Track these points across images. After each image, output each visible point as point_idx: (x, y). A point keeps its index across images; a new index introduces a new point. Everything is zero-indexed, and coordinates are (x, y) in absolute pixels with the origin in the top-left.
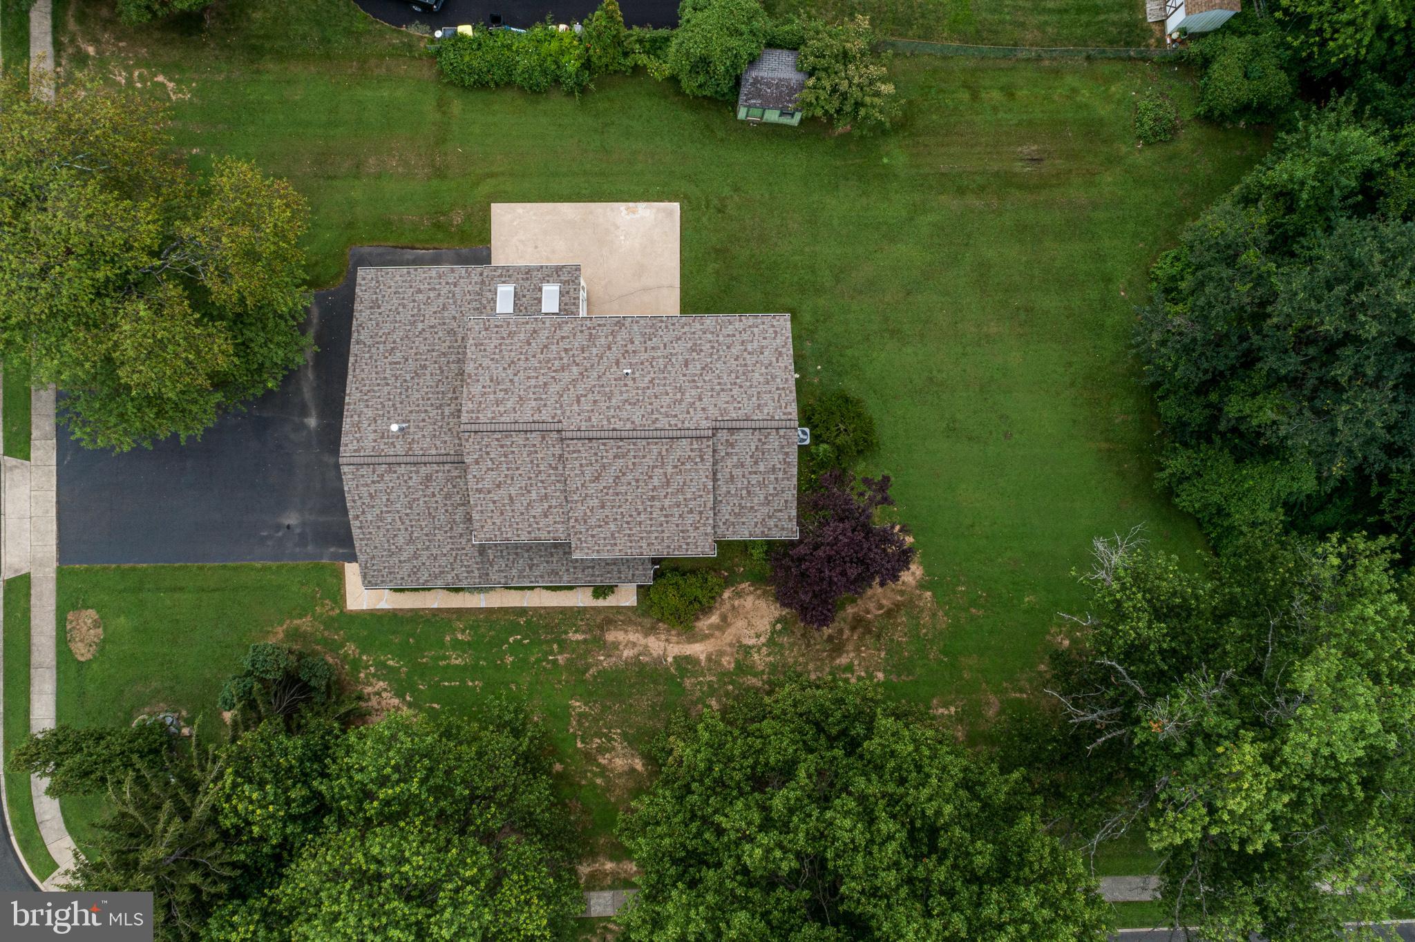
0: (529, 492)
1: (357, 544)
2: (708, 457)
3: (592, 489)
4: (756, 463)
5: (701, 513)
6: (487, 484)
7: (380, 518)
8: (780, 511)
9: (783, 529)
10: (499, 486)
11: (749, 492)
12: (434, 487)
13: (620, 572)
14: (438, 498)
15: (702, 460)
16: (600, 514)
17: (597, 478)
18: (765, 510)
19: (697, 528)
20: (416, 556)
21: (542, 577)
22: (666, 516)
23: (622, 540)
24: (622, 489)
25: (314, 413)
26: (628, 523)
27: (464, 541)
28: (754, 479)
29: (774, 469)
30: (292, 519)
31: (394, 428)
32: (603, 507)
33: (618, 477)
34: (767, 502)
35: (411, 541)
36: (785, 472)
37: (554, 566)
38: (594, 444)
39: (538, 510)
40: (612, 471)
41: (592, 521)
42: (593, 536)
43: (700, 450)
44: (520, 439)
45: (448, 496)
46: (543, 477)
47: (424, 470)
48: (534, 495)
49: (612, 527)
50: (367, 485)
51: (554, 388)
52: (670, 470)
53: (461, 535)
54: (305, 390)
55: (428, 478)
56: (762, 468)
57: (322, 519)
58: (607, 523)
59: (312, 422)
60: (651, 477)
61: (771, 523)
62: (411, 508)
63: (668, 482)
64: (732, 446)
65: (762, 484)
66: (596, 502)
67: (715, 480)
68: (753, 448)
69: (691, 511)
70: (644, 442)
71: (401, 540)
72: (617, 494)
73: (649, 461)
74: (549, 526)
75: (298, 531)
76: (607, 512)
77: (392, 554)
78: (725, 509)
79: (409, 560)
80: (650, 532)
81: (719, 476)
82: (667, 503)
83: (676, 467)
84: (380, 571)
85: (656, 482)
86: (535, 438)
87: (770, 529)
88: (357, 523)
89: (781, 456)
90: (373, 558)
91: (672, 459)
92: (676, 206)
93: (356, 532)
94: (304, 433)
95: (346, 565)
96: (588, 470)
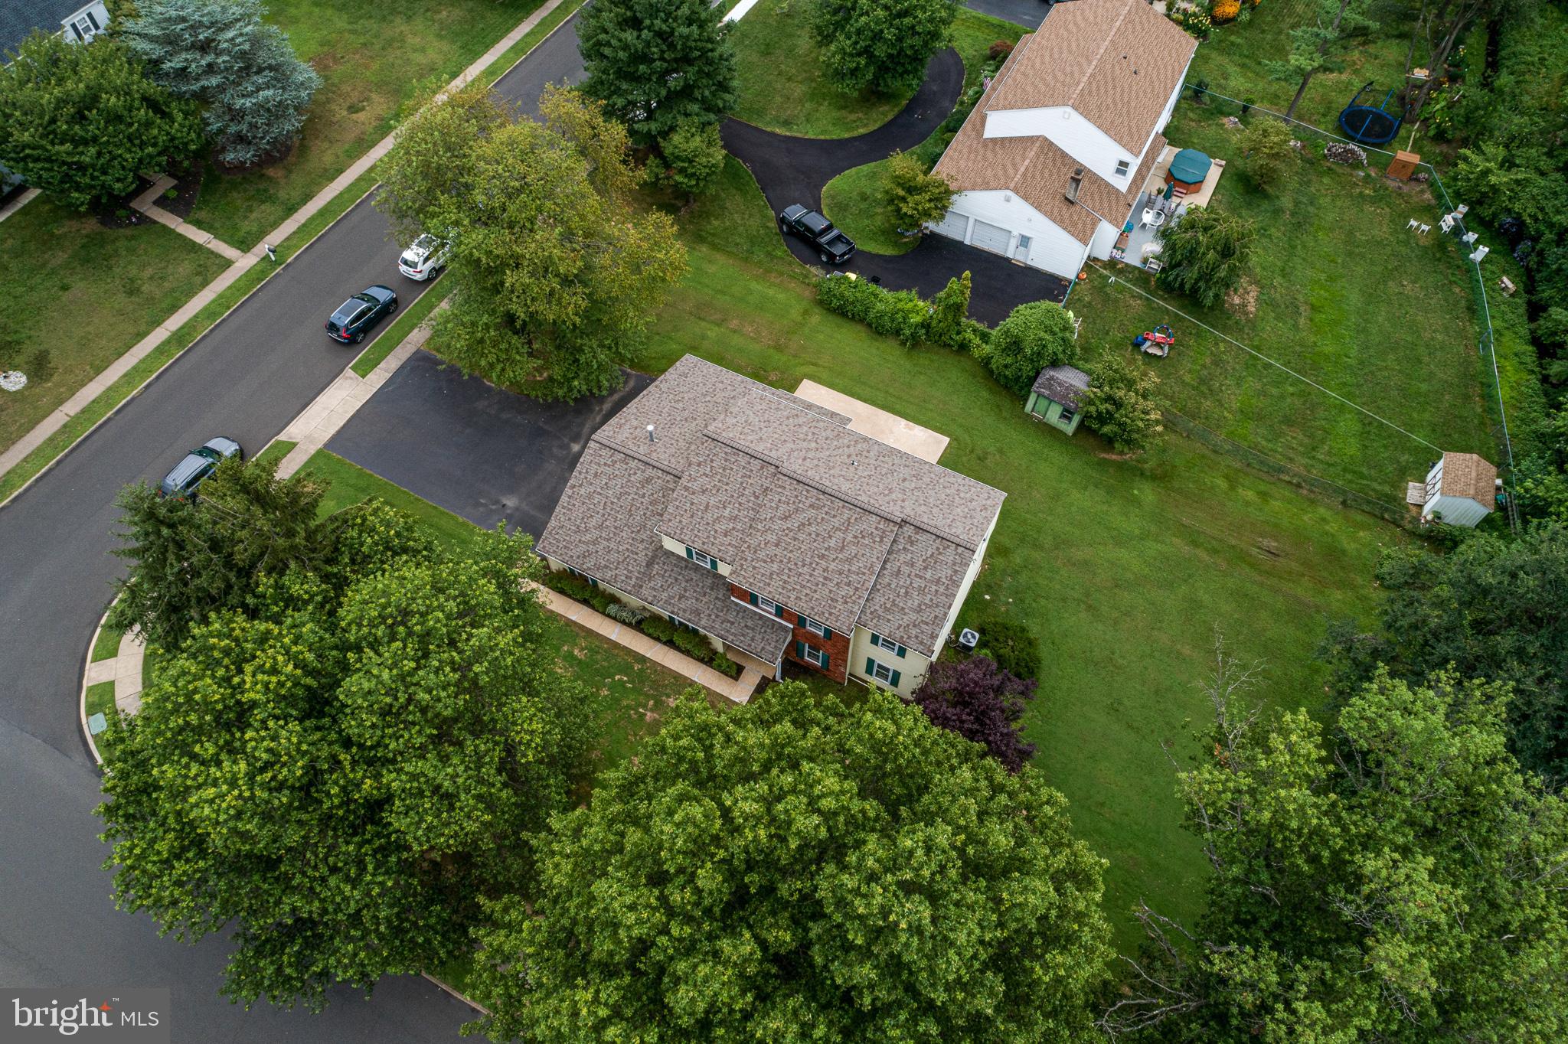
0: (725, 507)
1: (558, 509)
2: (888, 541)
3: (778, 524)
4: (925, 568)
5: (857, 589)
6: (695, 486)
7: (590, 496)
8: (927, 624)
9: (921, 643)
10: (704, 492)
11: (907, 593)
12: (648, 490)
13: (753, 640)
14: (645, 500)
15: (881, 541)
16: (771, 550)
17: (786, 518)
18: (914, 616)
19: (846, 603)
20: (595, 542)
21: (684, 611)
22: (825, 578)
23: (776, 583)
24: (801, 536)
25: (582, 442)
26: (790, 570)
27: (641, 547)
28: (916, 584)
29: (938, 581)
30: (510, 501)
31: (650, 428)
32: (777, 545)
33: (803, 524)
34: (919, 611)
35: (600, 527)
36: (947, 588)
37: (700, 606)
38: (800, 487)
39: (721, 527)
40: (802, 517)
41: (761, 554)
42: (754, 568)
43: (884, 532)
44: (743, 460)
45: (653, 503)
46: (743, 500)
47: (650, 471)
48: (727, 513)
49: (775, 566)
50: (599, 464)
51: (790, 445)
52: (850, 537)
53: (643, 541)
54: (587, 426)
55: (648, 480)
56: (928, 575)
57: (533, 513)
58: (772, 561)
59: (576, 448)
60: (830, 537)
61: (913, 632)
62: (619, 499)
63: (843, 548)
64: (912, 543)
65: (922, 591)
66: (772, 538)
67: (883, 568)
68: (929, 553)
69: (849, 584)
70: (841, 504)
71: (593, 522)
72: (795, 539)
73: (836, 522)
74: (722, 544)
75: (509, 511)
76: (778, 551)
77: (578, 531)
78: (879, 599)
79: (587, 543)
80: (804, 587)
81: (888, 566)
82: (832, 566)
83: (856, 537)
84: (558, 541)
85: (832, 543)
86: (756, 464)
87: (909, 637)
88: (570, 492)
89: (950, 572)
90: (561, 527)
91: (855, 529)
92: (947, 440)
93: (564, 499)
96: (783, 508)
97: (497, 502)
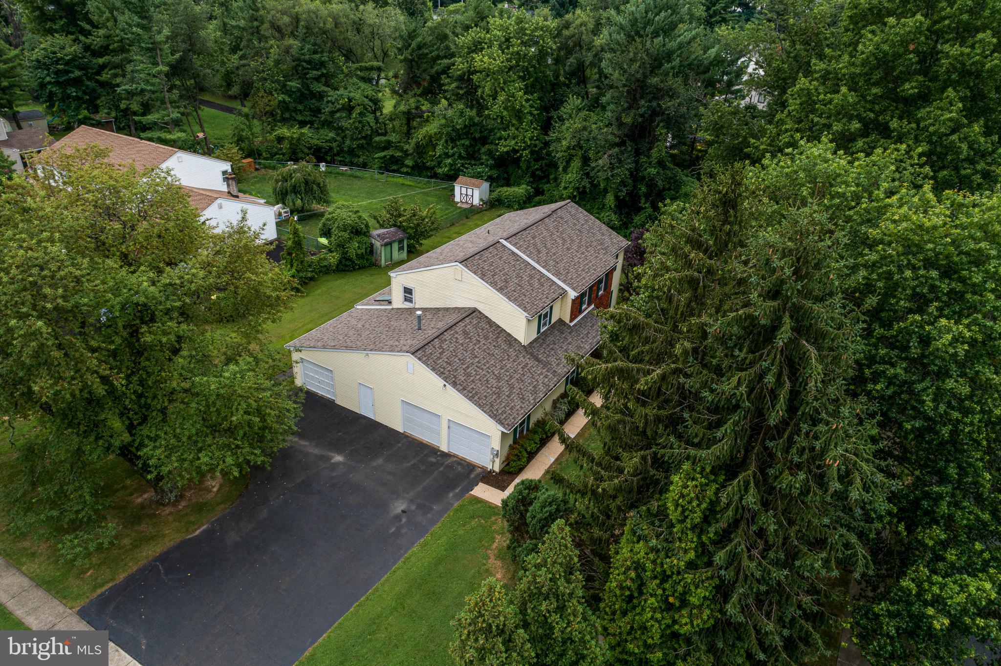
3: (543, 256)
4: (578, 221)
5: (590, 246)
7: (468, 374)
8: (610, 235)
9: (621, 242)
10: (507, 282)
12: (473, 336)
14: (482, 341)
15: (562, 224)
16: (560, 267)
17: (539, 251)
18: (606, 237)
19: (598, 253)
20: (512, 387)
22: (582, 254)
23: (583, 274)
24: (552, 252)
25: (333, 454)
26: (574, 266)
27: (522, 359)
30: (399, 506)
32: (557, 264)
33: (545, 246)
34: (603, 234)
35: (499, 379)
38: (519, 236)
39: (535, 285)
40: (540, 245)
41: (562, 273)
42: (571, 279)
43: (556, 221)
44: (486, 254)
45: (486, 337)
46: (517, 268)
47: (458, 329)
48: (525, 278)
49: (572, 270)
50: (439, 358)
52: (557, 234)
53: (517, 356)
54: (311, 451)
55: (465, 332)
56: (582, 222)
57: (420, 488)
58: (568, 270)
59: (338, 458)
60: (555, 240)
61: (615, 241)
62: (476, 357)
63: (564, 239)
66: (552, 263)
68: (569, 215)
69: (587, 247)
70: (534, 227)
71: (493, 382)
72: (554, 255)
73: (546, 234)
74: (550, 290)
75: (413, 507)
76: (562, 264)
77: (498, 393)
79: (511, 391)
80: (587, 264)
82: (574, 248)
83: (557, 231)
84: (504, 411)
85: (560, 241)
86: (493, 251)
88: (459, 388)
90: (491, 405)
91: (552, 229)
94: (341, 467)
95: (472, 493)
96: (531, 249)
97: (398, 518)
